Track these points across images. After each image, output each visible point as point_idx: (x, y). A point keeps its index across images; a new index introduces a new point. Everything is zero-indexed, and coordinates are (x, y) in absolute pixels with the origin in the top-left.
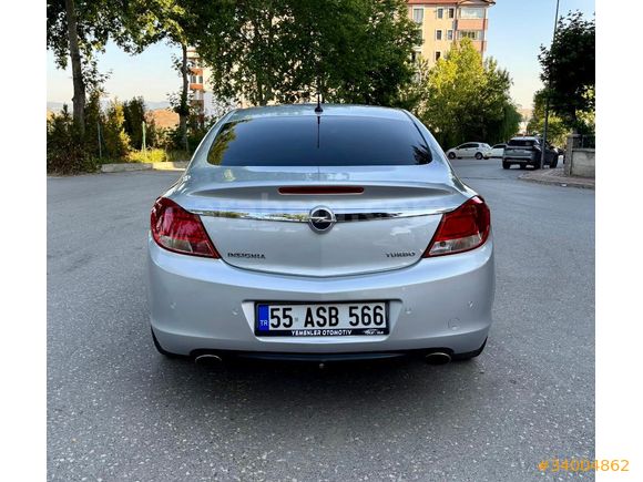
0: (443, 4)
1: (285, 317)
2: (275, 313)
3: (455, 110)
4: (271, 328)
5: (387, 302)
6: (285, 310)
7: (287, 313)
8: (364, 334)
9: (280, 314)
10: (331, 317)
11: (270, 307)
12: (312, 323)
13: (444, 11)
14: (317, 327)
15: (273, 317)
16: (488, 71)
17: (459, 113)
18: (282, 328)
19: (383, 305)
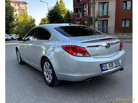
0: (16, 3)
1: (106, 66)
2: (104, 66)
3: (24, 27)
4: (104, 69)
5: (119, 60)
6: (105, 65)
7: (106, 65)
8: (117, 67)
9: (105, 66)
10: (112, 65)
11: (103, 65)
12: (110, 67)
13: (16, 4)
14: (111, 67)
15: (104, 67)
16: (30, 18)
17: (25, 28)
18: (106, 69)
19: (118, 61)
